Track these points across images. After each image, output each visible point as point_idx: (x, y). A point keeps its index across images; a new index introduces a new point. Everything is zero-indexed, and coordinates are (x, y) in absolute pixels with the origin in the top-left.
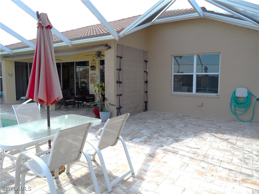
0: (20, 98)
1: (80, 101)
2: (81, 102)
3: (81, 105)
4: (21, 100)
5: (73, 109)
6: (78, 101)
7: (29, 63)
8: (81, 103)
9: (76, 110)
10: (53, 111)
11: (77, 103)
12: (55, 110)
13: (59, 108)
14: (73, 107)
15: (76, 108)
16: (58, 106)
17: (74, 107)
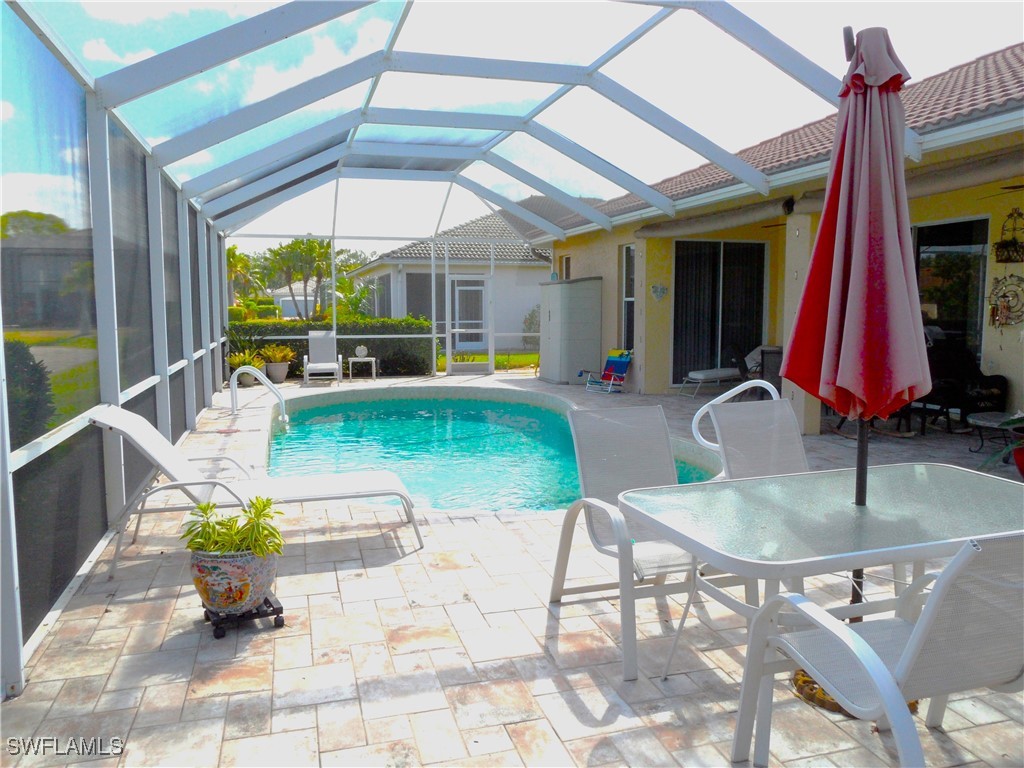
0: (686, 375)
1: (934, 404)
2: (937, 407)
3: (933, 423)
4: (688, 382)
5: (899, 435)
6: (925, 406)
7: (725, 244)
8: (937, 413)
9: (914, 443)
10: (811, 435)
11: (917, 410)
12: (822, 433)
13: (839, 427)
14: (898, 429)
15: (913, 433)
16: (829, 418)
17: (903, 428)
